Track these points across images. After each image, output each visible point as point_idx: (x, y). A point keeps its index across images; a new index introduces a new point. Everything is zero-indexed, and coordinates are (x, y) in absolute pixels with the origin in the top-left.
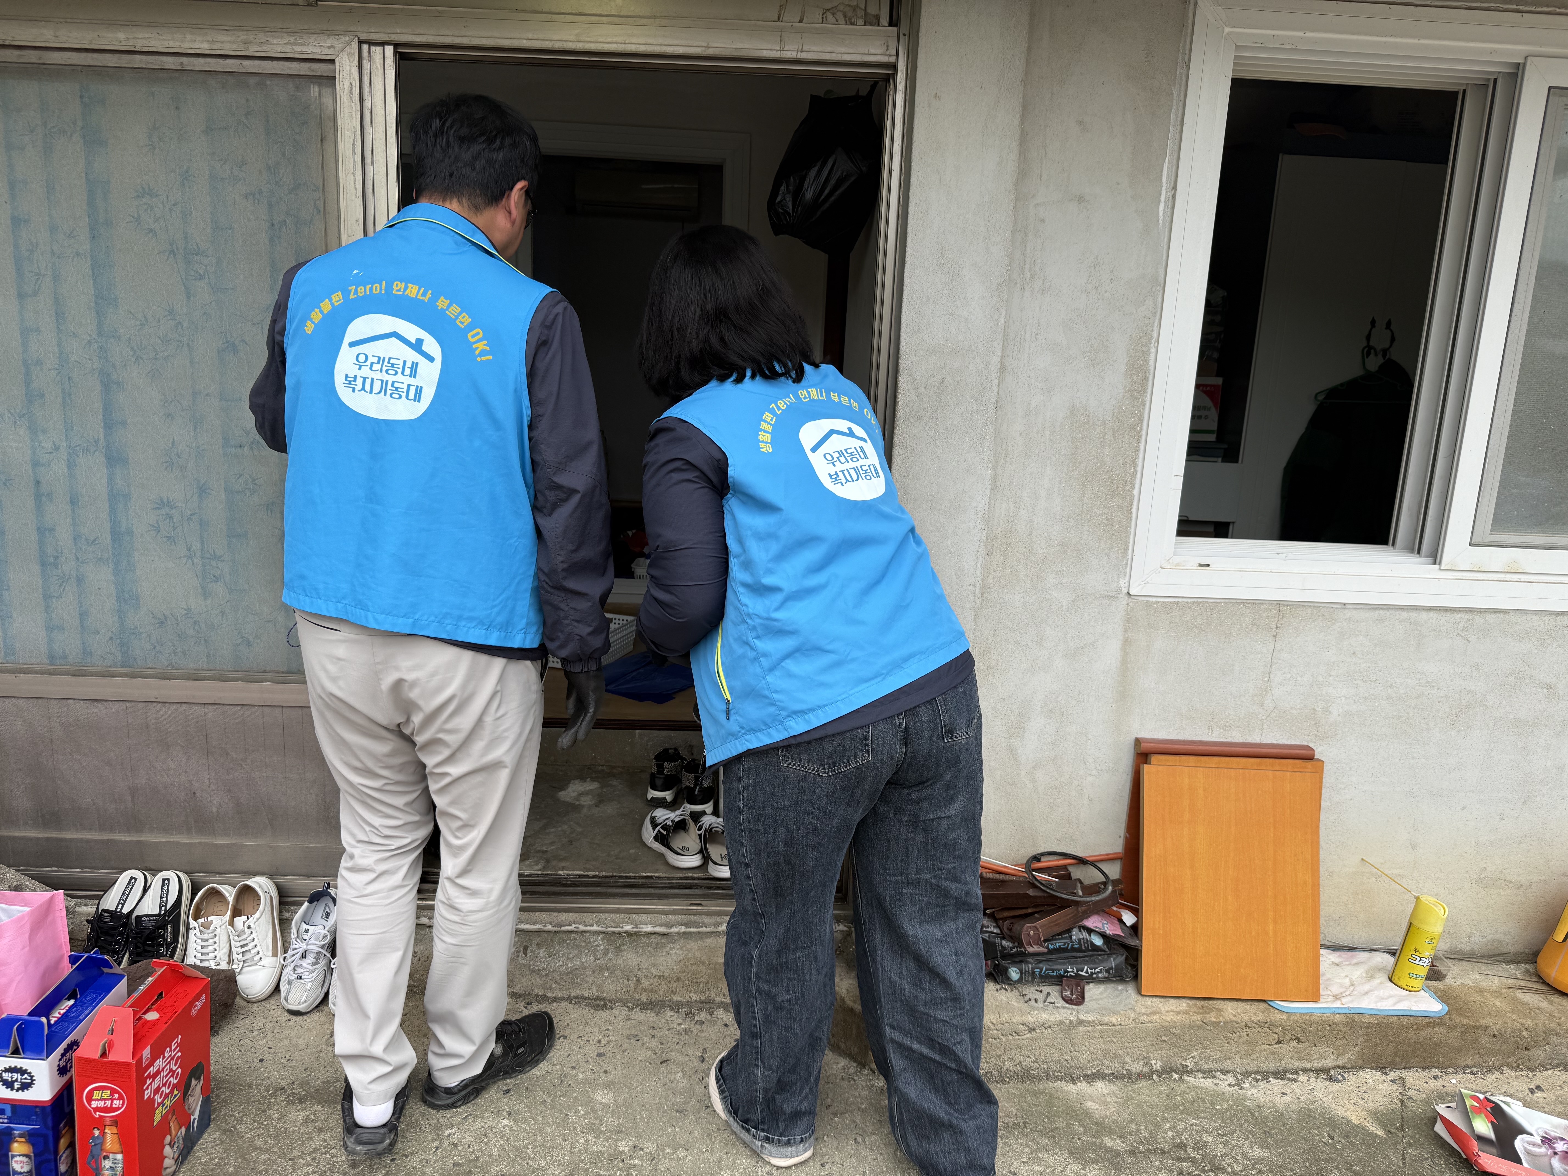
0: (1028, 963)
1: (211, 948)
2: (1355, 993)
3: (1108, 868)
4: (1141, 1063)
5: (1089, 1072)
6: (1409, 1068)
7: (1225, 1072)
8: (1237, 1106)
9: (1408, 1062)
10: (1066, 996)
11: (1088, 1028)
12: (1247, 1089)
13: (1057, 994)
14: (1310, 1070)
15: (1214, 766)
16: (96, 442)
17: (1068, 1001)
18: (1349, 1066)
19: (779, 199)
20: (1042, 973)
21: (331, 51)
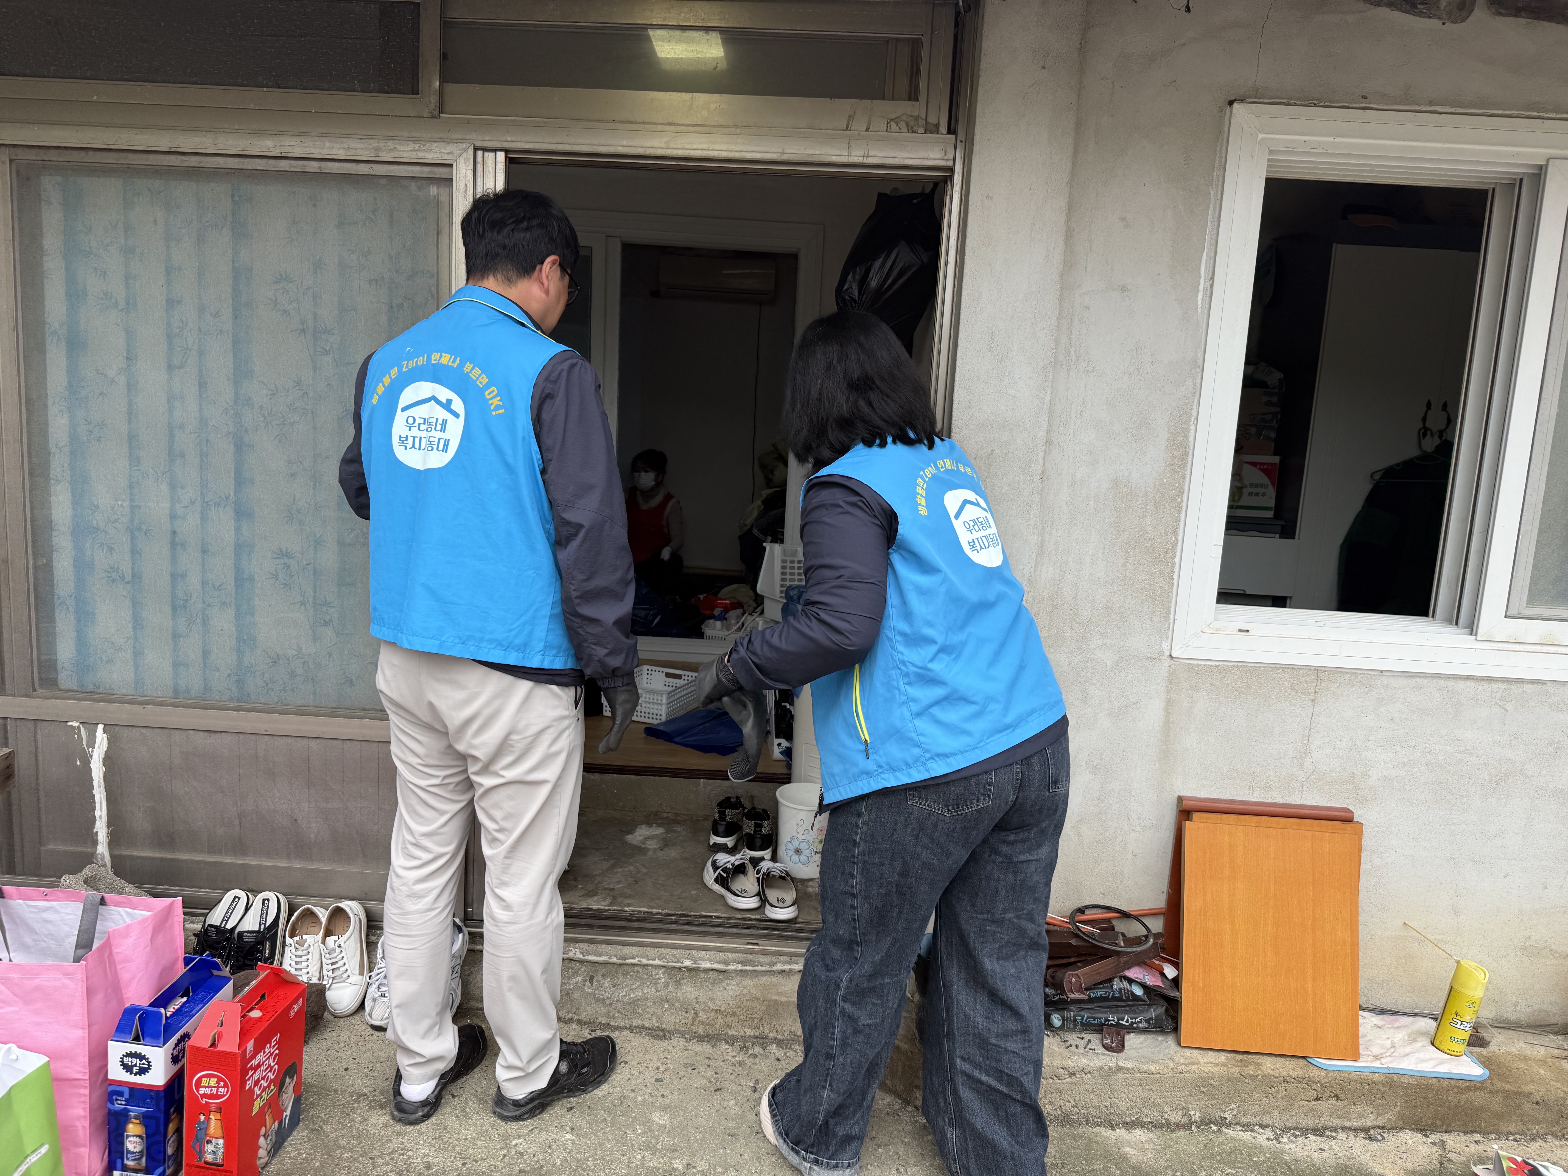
0: (1070, 1010)
1: (304, 964)
2: (1395, 1054)
3: (1150, 922)
4: (1180, 1113)
5: (1128, 1120)
6: (1450, 1132)
7: (1264, 1126)
8: (1274, 1159)
9: (1449, 1125)
10: (1106, 1044)
11: (1127, 1075)
12: (1285, 1143)
13: (1098, 1042)
14: (1350, 1129)
15: (1253, 825)
16: (226, 498)
17: (1107, 1048)
18: (1389, 1127)
19: (846, 287)
20: (1084, 1021)
21: (450, 157)
